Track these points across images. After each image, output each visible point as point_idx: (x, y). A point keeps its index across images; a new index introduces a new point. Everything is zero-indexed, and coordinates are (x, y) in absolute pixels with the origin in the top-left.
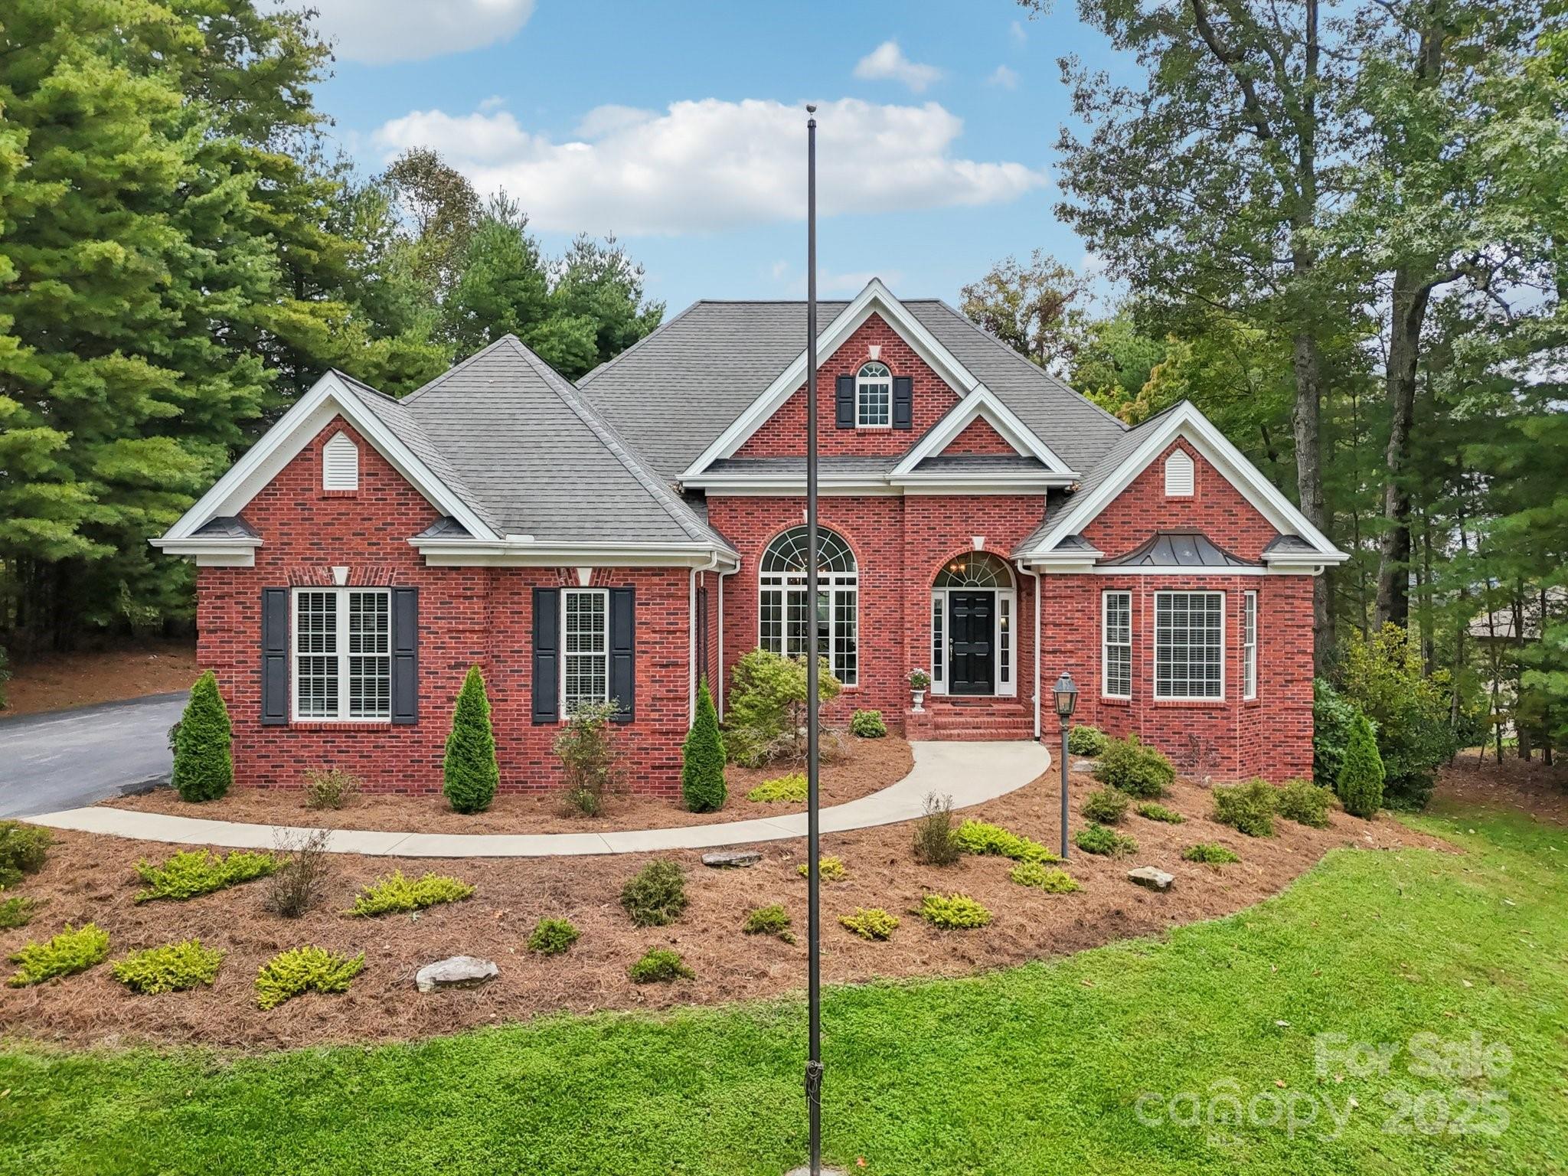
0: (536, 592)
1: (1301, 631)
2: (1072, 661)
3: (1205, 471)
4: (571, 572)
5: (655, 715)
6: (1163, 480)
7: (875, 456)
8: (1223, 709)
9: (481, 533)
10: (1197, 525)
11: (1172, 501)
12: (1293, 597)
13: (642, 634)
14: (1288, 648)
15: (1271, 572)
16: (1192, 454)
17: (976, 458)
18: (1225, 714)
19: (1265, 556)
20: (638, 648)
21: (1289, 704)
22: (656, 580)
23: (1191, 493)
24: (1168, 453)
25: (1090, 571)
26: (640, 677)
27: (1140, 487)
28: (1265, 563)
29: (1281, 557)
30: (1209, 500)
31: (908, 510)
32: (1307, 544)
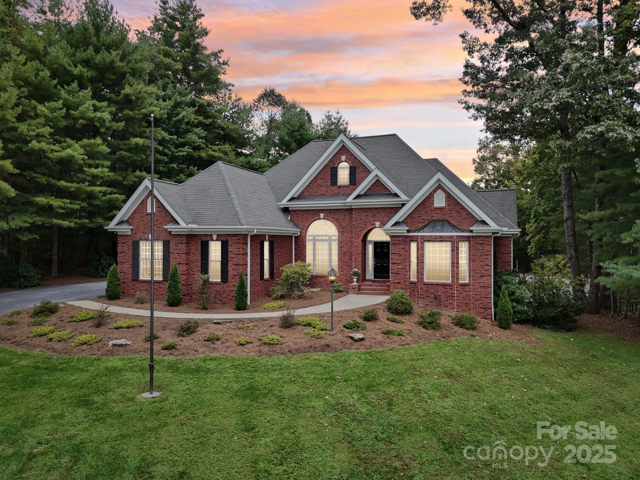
0: (202, 242)
1: (486, 257)
2: (400, 267)
3: (449, 197)
4: (211, 235)
5: (233, 280)
6: (433, 201)
7: (344, 194)
8: (450, 285)
9: (183, 224)
10: (446, 217)
11: (436, 209)
12: (484, 244)
13: (230, 255)
14: (481, 263)
15: (474, 234)
16: (444, 191)
17: (376, 194)
18: (451, 287)
19: (471, 228)
20: (229, 259)
21: (482, 284)
22: (234, 238)
23: (444, 205)
24: (435, 191)
25: (406, 234)
26: (230, 268)
27: (424, 204)
28: (472, 231)
29: (477, 229)
30: (451, 207)
31: (354, 213)
32: (487, 224)
